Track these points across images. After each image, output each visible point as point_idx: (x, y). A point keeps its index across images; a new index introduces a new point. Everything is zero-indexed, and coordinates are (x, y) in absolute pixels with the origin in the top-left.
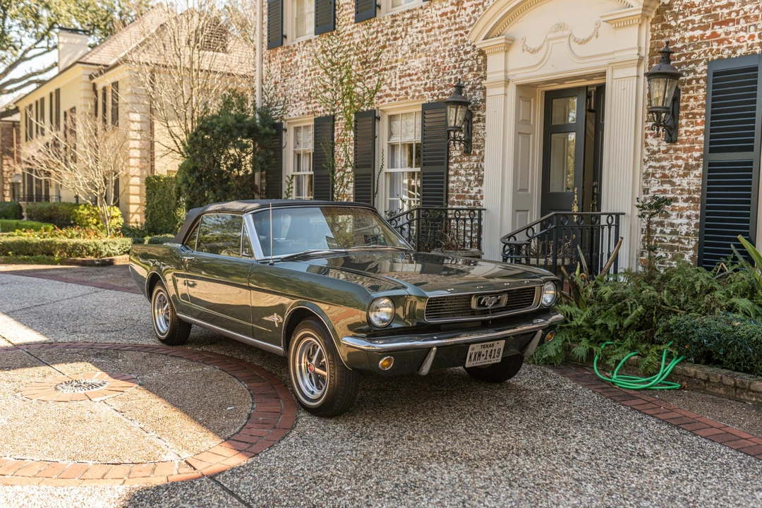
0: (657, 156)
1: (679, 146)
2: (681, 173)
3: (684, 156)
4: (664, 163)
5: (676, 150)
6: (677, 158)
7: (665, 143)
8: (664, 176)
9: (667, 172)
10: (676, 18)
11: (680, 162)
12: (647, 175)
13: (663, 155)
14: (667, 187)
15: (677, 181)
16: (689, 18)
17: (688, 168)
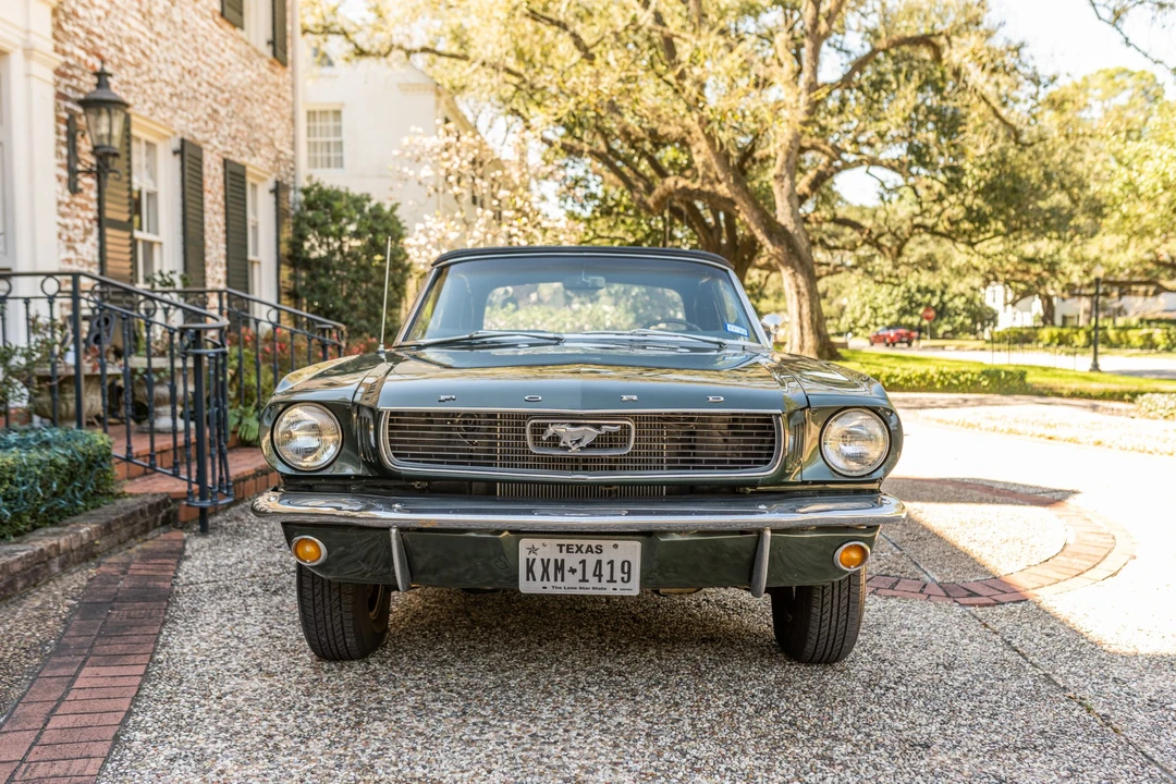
0: (64, 209)
1: (78, 200)
2: (82, 237)
3: (82, 214)
4: (68, 221)
5: (77, 205)
6: (78, 216)
7: (67, 193)
8: (69, 240)
9: (71, 234)
10: (67, 16)
11: (79, 222)
12: (60, 236)
13: (67, 210)
14: (71, 255)
15: (78, 246)
16: (77, 30)
17: (88, 232)
